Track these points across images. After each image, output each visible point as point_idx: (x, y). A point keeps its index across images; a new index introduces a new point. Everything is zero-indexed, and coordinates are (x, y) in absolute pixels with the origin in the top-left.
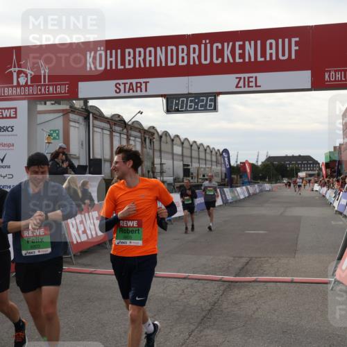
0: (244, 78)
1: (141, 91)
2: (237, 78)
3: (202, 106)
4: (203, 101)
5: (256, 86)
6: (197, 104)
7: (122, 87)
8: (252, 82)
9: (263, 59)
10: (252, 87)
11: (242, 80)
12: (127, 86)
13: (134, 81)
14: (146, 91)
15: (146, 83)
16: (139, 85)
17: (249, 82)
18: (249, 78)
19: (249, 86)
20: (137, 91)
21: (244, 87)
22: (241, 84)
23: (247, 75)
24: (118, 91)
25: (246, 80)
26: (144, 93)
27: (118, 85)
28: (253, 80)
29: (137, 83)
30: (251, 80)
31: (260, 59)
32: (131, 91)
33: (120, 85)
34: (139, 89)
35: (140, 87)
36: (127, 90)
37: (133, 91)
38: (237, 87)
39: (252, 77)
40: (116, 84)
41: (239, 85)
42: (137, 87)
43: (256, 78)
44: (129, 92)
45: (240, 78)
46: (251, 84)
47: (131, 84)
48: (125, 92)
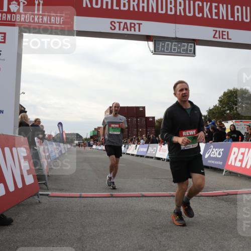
0: (219, 31)
1: (135, 31)
2: (214, 30)
3: (183, 50)
4: (184, 46)
5: (228, 39)
6: (179, 48)
7: (117, 25)
8: (225, 35)
9: (232, 19)
10: (225, 39)
11: (218, 33)
12: (122, 25)
13: (129, 22)
14: (139, 31)
15: (139, 24)
16: (133, 25)
17: (223, 35)
18: (222, 32)
19: (223, 38)
20: (131, 30)
21: (219, 38)
22: (217, 35)
23: (221, 30)
24: (113, 28)
25: (221, 33)
26: (137, 33)
27: (113, 23)
28: (226, 33)
29: (131, 24)
30: (224, 33)
31: (230, 19)
32: (125, 30)
33: (115, 23)
34: (133, 29)
35: (134, 27)
36: (122, 28)
37: (128, 30)
38: (214, 37)
39: (225, 32)
40: (111, 22)
41: (216, 36)
42: (131, 27)
43: (228, 32)
44: (123, 30)
45: (216, 31)
46: (224, 37)
47: (126, 23)
48: (120, 29)
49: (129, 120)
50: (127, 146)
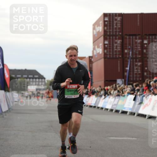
49: (145, 42)
50: (139, 98)
